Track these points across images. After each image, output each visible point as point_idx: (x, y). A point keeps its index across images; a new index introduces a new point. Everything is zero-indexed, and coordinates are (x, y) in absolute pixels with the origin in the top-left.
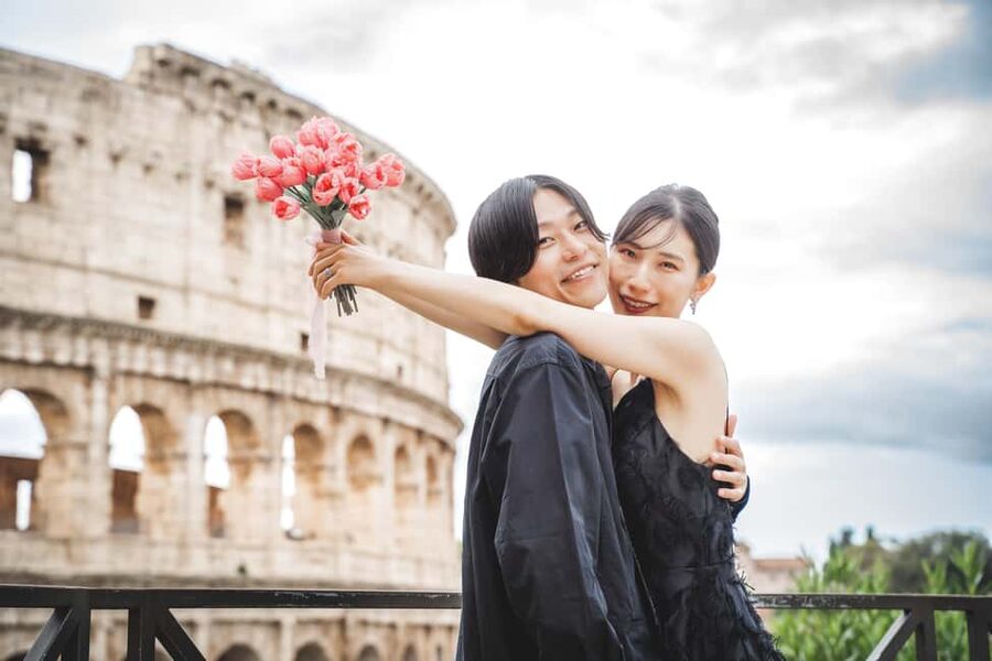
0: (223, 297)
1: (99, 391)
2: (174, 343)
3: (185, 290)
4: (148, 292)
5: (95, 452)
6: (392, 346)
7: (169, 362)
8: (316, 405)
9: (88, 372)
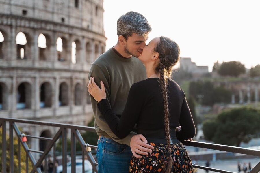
0: (43, 10)
1: (14, 30)
2: (30, 20)
3: (34, 9)
4: (25, 9)
5: (13, 42)
6: (86, 20)
7: (29, 24)
8: (65, 33)
9: (11, 26)
